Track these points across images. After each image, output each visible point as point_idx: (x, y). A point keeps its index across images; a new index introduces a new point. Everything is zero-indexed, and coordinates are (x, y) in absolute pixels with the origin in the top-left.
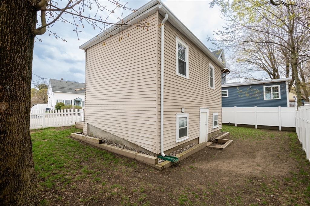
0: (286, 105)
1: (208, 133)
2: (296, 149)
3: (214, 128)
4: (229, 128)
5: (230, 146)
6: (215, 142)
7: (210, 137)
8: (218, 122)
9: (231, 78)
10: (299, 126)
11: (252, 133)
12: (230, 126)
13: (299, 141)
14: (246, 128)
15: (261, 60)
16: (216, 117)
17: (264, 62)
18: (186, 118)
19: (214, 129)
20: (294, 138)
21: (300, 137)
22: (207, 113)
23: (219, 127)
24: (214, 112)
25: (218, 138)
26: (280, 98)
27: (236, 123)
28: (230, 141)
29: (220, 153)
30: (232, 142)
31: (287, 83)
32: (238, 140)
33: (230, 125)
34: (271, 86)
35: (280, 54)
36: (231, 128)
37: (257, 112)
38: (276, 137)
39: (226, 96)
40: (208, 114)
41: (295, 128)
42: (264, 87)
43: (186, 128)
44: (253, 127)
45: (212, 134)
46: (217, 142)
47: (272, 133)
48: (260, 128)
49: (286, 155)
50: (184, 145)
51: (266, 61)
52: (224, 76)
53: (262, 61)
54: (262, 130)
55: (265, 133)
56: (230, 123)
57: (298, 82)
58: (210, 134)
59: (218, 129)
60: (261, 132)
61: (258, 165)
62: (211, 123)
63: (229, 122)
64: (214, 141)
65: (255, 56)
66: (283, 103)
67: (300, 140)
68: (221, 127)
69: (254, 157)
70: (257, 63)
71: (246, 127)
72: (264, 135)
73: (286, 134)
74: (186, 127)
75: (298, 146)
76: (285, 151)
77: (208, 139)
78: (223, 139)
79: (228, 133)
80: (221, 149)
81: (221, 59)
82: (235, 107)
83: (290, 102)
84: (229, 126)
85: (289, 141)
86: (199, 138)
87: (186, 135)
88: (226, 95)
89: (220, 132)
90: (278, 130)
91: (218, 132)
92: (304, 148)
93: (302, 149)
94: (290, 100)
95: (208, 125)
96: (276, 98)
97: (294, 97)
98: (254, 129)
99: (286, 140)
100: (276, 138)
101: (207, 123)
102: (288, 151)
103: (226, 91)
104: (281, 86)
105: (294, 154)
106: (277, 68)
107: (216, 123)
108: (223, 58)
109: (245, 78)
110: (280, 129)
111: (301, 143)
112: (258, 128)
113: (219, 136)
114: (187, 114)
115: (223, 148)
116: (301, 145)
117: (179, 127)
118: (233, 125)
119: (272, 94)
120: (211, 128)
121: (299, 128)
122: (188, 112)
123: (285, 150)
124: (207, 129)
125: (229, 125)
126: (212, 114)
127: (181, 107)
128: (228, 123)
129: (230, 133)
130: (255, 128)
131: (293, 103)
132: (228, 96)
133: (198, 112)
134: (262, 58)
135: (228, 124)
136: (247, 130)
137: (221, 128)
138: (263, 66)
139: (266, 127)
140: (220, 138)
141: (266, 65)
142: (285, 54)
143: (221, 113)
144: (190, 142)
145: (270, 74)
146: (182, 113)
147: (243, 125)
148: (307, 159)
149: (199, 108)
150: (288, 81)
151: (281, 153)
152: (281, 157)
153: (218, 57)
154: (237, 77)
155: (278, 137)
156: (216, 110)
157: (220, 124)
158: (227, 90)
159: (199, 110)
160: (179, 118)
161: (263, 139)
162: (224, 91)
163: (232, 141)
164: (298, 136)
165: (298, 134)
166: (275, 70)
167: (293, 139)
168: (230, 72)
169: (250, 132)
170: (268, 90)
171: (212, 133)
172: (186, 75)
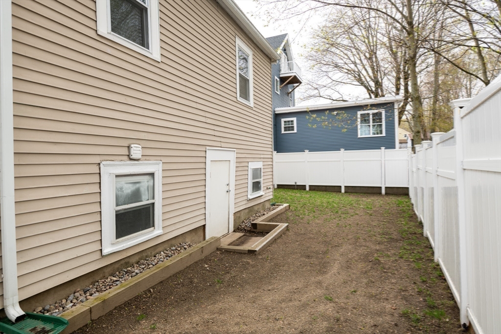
0: (393, 147)
1: (233, 211)
2: (411, 234)
3: (250, 197)
4: (293, 194)
5: (279, 241)
6: (250, 232)
7: (243, 218)
8: (262, 182)
9: (304, 98)
10: (415, 185)
11: (333, 202)
12: (296, 191)
13: (415, 214)
14: (325, 193)
15: (355, 63)
16: (257, 173)
17: (360, 67)
18: (152, 175)
19: (250, 200)
20: (406, 208)
21: (417, 207)
22: (232, 162)
23: (266, 194)
24: (252, 160)
25: (259, 221)
26: (384, 134)
27: (308, 183)
28: (281, 226)
29: (245, 267)
30: (287, 228)
31: (396, 106)
32: (301, 221)
33: (297, 189)
34: (371, 112)
35: (387, 55)
36: (297, 194)
37: (345, 160)
38: (375, 209)
39: (293, 130)
40: (233, 165)
41: (407, 188)
42: (359, 113)
43: (153, 204)
44: (336, 189)
45: (249, 212)
46: (255, 230)
47: (369, 200)
48: (349, 191)
49: (393, 252)
50: (144, 254)
51: (364, 67)
52: (290, 90)
53: (358, 66)
54: (353, 194)
55: (357, 201)
56: (298, 184)
57: (416, 96)
58: (242, 213)
59: (262, 200)
60: (351, 198)
61: (327, 299)
62: (246, 185)
63: (296, 183)
64: (249, 229)
65: (346, 57)
66: (389, 142)
67: (416, 212)
68: (271, 193)
69: (323, 268)
70: (349, 71)
71: (326, 191)
72: (354, 205)
73: (393, 200)
74: (151, 201)
75: (414, 226)
76: (392, 240)
77: (234, 225)
78: (268, 223)
79: (286, 205)
80: (252, 252)
81: (284, 54)
82: (307, 151)
83: (400, 143)
84: (294, 191)
85: (399, 216)
86: (204, 226)
87: (153, 226)
88: (292, 128)
89: (268, 205)
90: (380, 193)
91: (263, 206)
92: (427, 232)
93: (422, 234)
94: (400, 140)
95: (233, 192)
96: (378, 134)
97: (406, 136)
98: (338, 193)
99: (393, 214)
100: (375, 211)
101: (232, 188)
102: (397, 241)
103: (292, 121)
104: (386, 112)
105: (409, 248)
106: (382, 80)
107: (256, 186)
108: (287, 51)
109: (329, 97)
110: (383, 192)
111: (419, 220)
112: (345, 192)
113: (264, 215)
114: (158, 164)
115: (257, 249)
116: (421, 225)
117: (117, 205)
118: (303, 187)
119: (371, 127)
120: (245, 198)
121: (416, 189)
122: (162, 158)
123: (391, 238)
124: (232, 202)
125: (294, 189)
126: (246, 164)
127: (126, 143)
128: (294, 184)
129: (289, 206)
130: (341, 192)
131: (403, 145)
132: (295, 131)
133: (203, 160)
134: (358, 61)
135: (293, 187)
136: (325, 196)
137: (271, 197)
138: (359, 75)
139: (358, 188)
140: (261, 221)
141: (365, 75)
142: (394, 55)
143: (271, 163)
144: (173, 242)
145: (370, 91)
146: (131, 159)
147: (320, 188)
148: (436, 260)
149: (203, 149)
150: (397, 101)
151: (383, 247)
152: (382, 260)
153: (276, 48)
154: (314, 96)
155: (378, 207)
156: (259, 156)
157: (267, 189)
158: (294, 119)
159: (203, 154)
160: (117, 176)
161: (352, 214)
162: (289, 121)
163: (287, 226)
164: (413, 205)
165: (413, 201)
166: (378, 84)
167: (404, 212)
168: (301, 83)
169: (331, 200)
170: (365, 119)
171: (247, 211)
172: (148, 48)
